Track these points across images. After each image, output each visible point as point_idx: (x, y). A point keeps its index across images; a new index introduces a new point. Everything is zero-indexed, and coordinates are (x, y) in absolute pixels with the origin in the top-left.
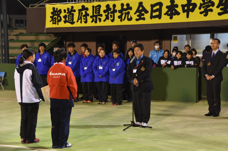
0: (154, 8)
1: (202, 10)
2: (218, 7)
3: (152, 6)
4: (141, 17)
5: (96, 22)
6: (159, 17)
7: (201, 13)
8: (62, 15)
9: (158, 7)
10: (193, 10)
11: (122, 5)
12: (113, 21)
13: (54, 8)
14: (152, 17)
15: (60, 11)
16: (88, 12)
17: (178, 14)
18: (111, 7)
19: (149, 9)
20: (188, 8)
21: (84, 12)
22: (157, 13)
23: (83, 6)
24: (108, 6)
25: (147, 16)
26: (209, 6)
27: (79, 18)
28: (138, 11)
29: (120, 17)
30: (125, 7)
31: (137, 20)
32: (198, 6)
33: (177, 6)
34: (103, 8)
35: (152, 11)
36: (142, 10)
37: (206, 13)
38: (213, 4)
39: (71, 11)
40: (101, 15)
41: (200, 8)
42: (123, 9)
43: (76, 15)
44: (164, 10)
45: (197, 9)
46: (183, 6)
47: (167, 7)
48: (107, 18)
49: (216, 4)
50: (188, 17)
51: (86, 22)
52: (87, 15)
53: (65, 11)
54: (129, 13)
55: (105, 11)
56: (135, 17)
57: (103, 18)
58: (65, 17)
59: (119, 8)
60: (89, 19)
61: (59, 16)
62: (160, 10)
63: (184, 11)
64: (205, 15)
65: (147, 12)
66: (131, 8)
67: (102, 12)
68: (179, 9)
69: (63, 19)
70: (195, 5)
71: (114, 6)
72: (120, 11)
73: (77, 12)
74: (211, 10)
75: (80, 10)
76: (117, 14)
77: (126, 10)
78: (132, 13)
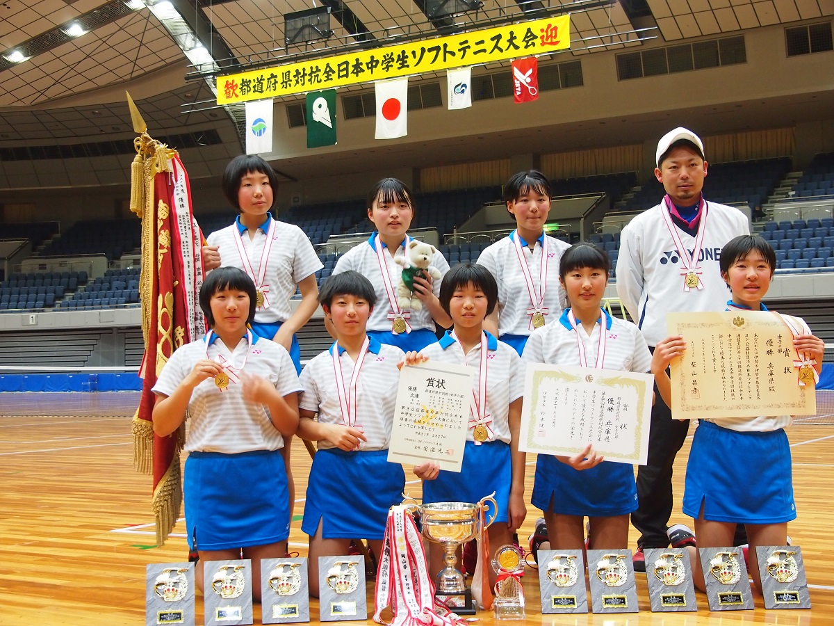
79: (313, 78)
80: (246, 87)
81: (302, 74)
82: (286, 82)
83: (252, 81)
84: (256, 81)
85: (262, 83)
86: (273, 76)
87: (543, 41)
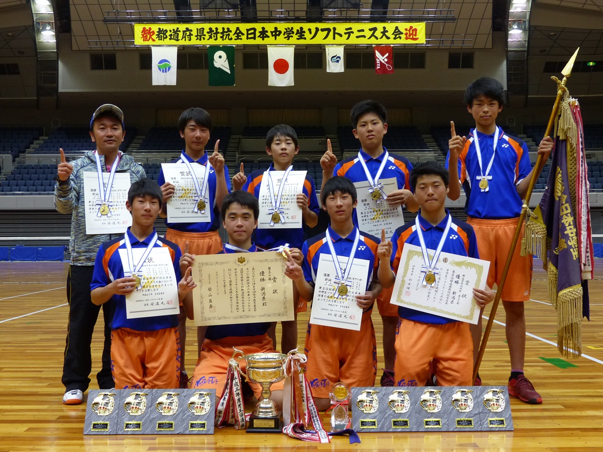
79: (225, 36)
80: (162, 35)
81: (215, 32)
82: (200, 36)
83: (169, 31)
84: (172, 31)
85: (178, 34)
86: (187, 29)
87: (406, 36)
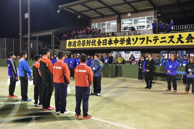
0: (104, 41)
1: (121, 42)
2: (126, 42)
3: (103, 41)
4: (99, 45)
5: (83, 46)
6: (106, 44)
7: (120, 44)
8: (72, 44)
9: (105, 41)
10: (117, 43)
11: (93, 40)
12: (89, 46)
13: (69, 41)
14: (103, 45)
15: (71, 42)
16: (81, 43)
17: (112, 44)
18: (89, 41)
19: (102, 42)
20: (116, 42)
21: (79, 43)
22: (105, 43)
23: (79, 41)
24: (88, 40)
25: (101, 44)
26: (123, 41)
27: (78, 45)
28: (98, 42)
29: (92, 44)
30: (94, 41)
31: (98, 45)
32: (119, 41)
33: (112, 41)
34: (86, 41)
35: (103, 42)
36: (100, 42)
37: (122, 44)
38: (124, 41)
39: (75, 42)
40: (85, 44)
41: (120, 42)
42: (93, 42)
43: (77, 44)
44: (108, 42)
45: (119, 42)
46: (114, 41)
47: (109, 41)
48: (87, 45)
49: (125, 41)
50: (116, 45)
51: (80, 46)
52: (80, 43)
53: (73, 42)
54: (95, 43)
55: (87, 42)
56: (97, 44)
57: (86, 45)
58: (73, 44)
59: (91, 41)
60: (81, 45)
61: (71, 44)
62: (106, 42)
63: (114, 43)
64: (122, 45)
65: (101, 43)
66: (96, 41)
67: (86, 43)
68: (113, 42)
69: (72, 45)
70: (118, 41)
71: (90, 40)
72: (92, 42)
73: (77, 42)
74: (124, 43)
75: (78, 42)
76: (91, 43)
77: (94, 42)
78: (96, 43)
